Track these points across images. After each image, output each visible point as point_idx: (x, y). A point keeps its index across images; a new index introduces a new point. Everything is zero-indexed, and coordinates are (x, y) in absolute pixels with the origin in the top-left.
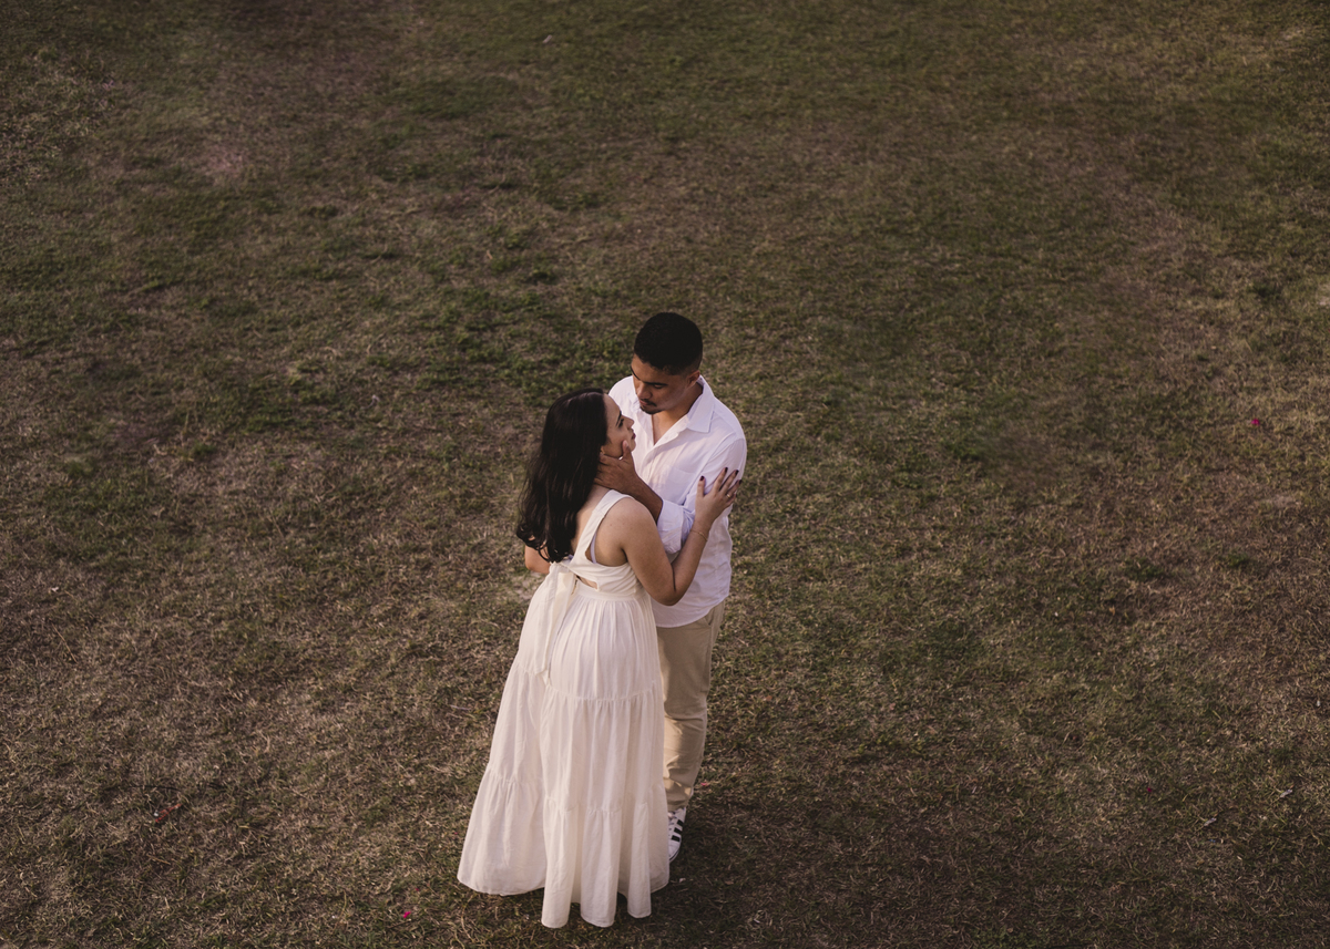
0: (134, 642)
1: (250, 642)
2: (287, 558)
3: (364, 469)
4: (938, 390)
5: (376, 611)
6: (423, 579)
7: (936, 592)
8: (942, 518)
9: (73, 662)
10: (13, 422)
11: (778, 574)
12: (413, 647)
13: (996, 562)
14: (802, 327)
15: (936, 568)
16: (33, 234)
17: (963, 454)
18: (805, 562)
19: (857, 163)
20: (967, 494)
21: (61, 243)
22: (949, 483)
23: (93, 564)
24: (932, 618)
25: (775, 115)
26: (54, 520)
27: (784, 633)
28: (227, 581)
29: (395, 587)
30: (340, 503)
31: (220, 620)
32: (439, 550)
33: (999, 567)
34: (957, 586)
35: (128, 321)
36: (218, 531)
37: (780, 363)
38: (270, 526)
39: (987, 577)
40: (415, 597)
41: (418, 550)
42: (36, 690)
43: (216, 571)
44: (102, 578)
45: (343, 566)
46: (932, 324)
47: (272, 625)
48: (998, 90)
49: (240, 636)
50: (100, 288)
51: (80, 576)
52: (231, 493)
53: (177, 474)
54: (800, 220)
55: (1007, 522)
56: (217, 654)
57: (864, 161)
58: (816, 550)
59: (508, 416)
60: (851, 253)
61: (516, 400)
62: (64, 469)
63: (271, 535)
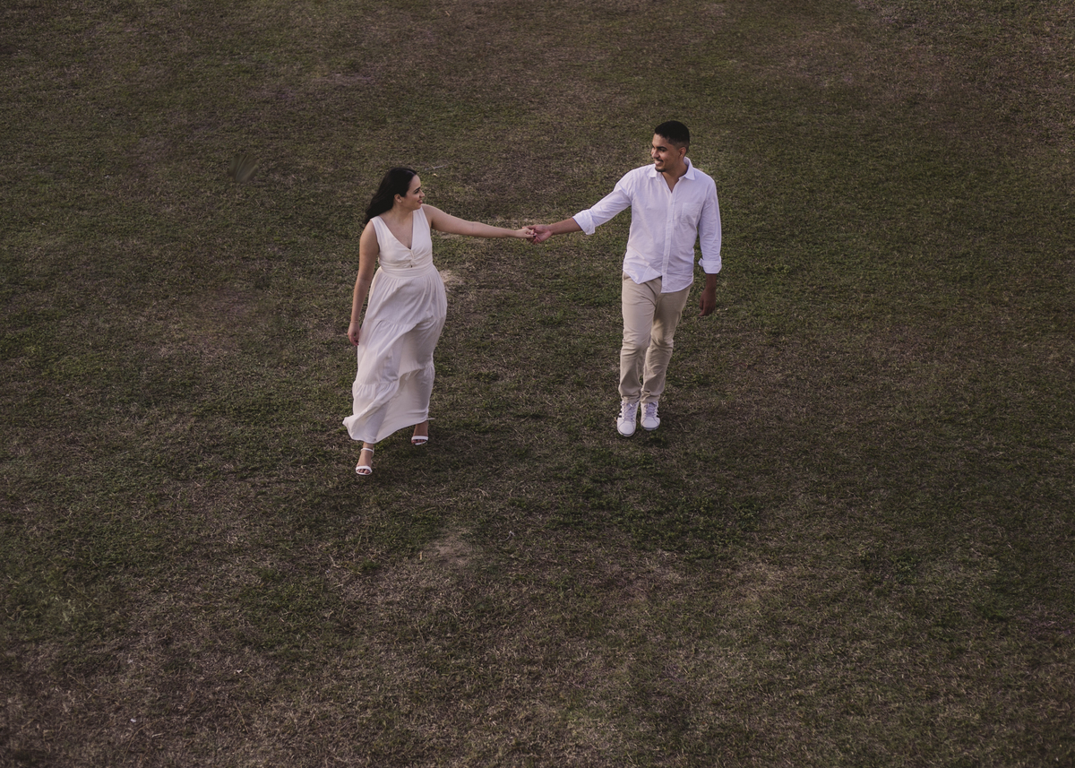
0: (295, 721)
1: (388, 729)
2: (424, 659)
3: (496, 592)
4: (975, 559)
5: (492, 711)
6: (533, 688)
7: (956, 732)
8: (967, 669)
9: (245, 732)
10: (224, 531)
11: (825, 706)
12: (518, 744)
13: (1010, 710)
14: (866, 498)
15: (958, 711)
16: (258, 380)
17: (990, 615)
18: (848, 698)
19: (925, 362)
20: (990, 650)
21: (278, 388)
22: (976, 639)
23: (271, 653)
24: (951, 755)
25: (860, 318)
26: (246, 614)
27: (824, 758)
28: (376, 676)
29: (510, 692)
30: (473, 618)
31: (366, 708)
32: (549, 663)
33: (1012, 714)
34: (975, 729)
35: (324, 456)
36: (373, 633)
37: (845, 527)
38: (416, 633)
39: (1000, 722)
40: (524, 702)
41: (531, 663)
42: (213, 753)
43: (368, 666)
44: (277, 666)
45: (469, 671)
46: (975, 501)
47: (407, 716)
48: (1049, 306)
49: (381, 723)
50: (305, 427)
51: (260, 662)
52: (388, 603)
53: (346, 584)
54: (874, 407)
55: (1022, 676)
56: (360, 736)
57: (932, 360)
58: (858, 689)
59: (617, 556)
60: (913, 437)
61: (625, 543)
62: (259, 574)
63: (415, 641)
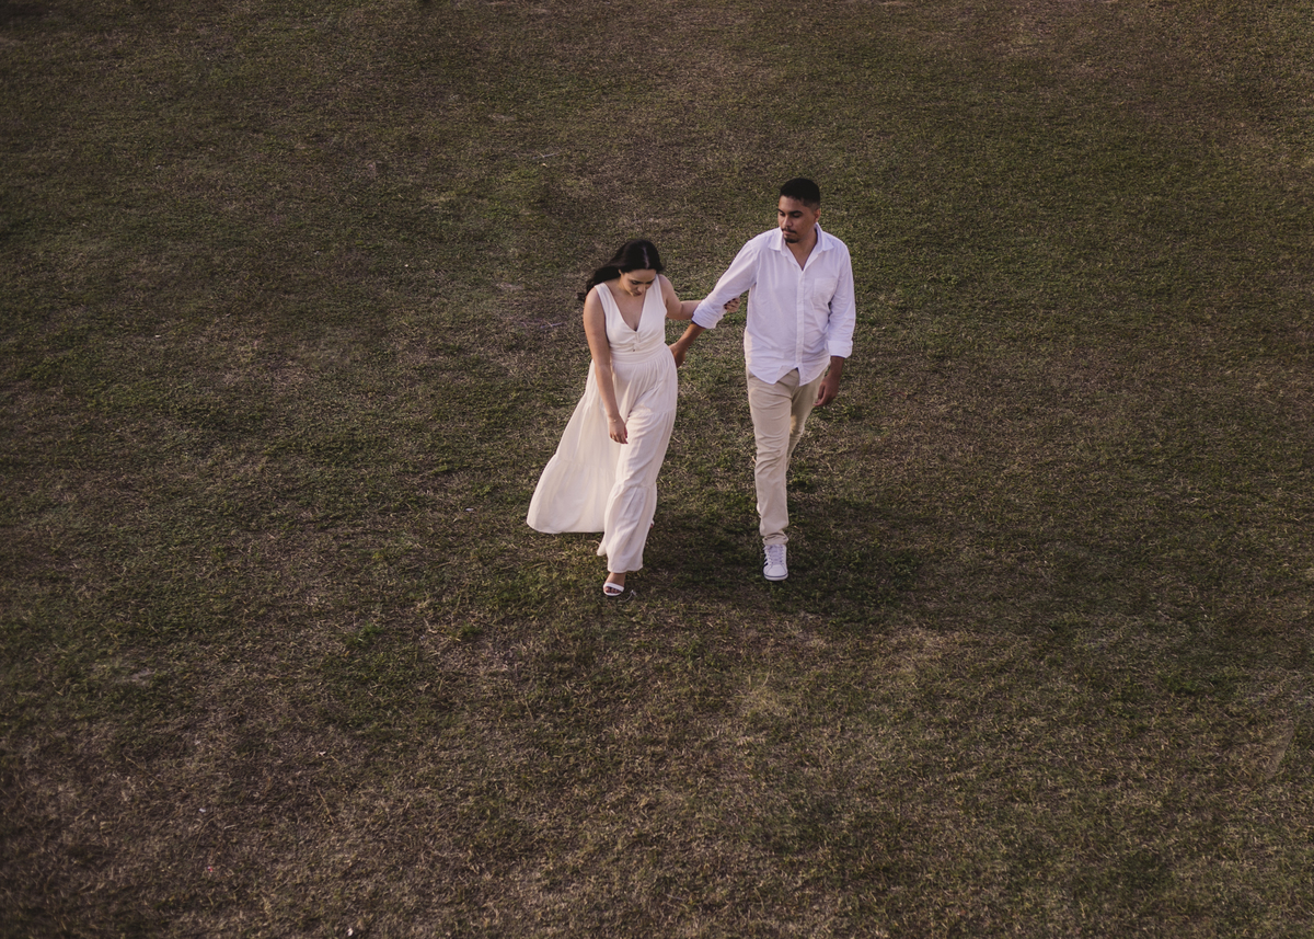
0: (387, 810)
1: (492, 819)
2: (536, 740)
3: (614, 661)
4: (1162, 623)
5: (611, 798)
6: (657, 771)
7: (1134, 822)
8: (1149, 751)
9: (330, 823)
10: (302, 591)
11: (987, 792)
12: (640, 835)
13: (1197, 796)
14: (1040, 552)
15: (1138, 798)
16: (339, 412)
17: (1177, 687)
18: (1014, 783)
19: (1112, 392)
20: (1176, 728)
21: (363, 422)
22: (1160, 715)
23: (359, 732)
24: (1127, 848)
25: (1039, 339)
26: (329, 687)
27: (984, 850)
28: (478, 758)
29: (630, 777)
30: (589, 691)
31: (468, 794)
32: (675, 743)
33: (1198, 802)
34: (1155, 818)
35: (417, 502)
36: (475, 709)
37: (1014, 586)
38: (523, 709)
39: (1185, 811)
40: (647, 788)
41: (655, 742)
42: (295, 847)
43: (469, 747)
44: (366, 747)
45: (584, 752)
46: (1164, 556)
47: (514, 804)
48: (1258, 325)
49: (484, 812)
50: (395, 467)
51: (346, 742)
52: (492, 674)
53: (444, 652)
54: (1051, 445)
55: (1211, 758)
56: (460, 827)
57: (1120, 390)
58: (1025, 772)
59: (754, 620)
60: (1095, 481)
61: (762, 604)
62: (343, 640)
63: (523, 717)
